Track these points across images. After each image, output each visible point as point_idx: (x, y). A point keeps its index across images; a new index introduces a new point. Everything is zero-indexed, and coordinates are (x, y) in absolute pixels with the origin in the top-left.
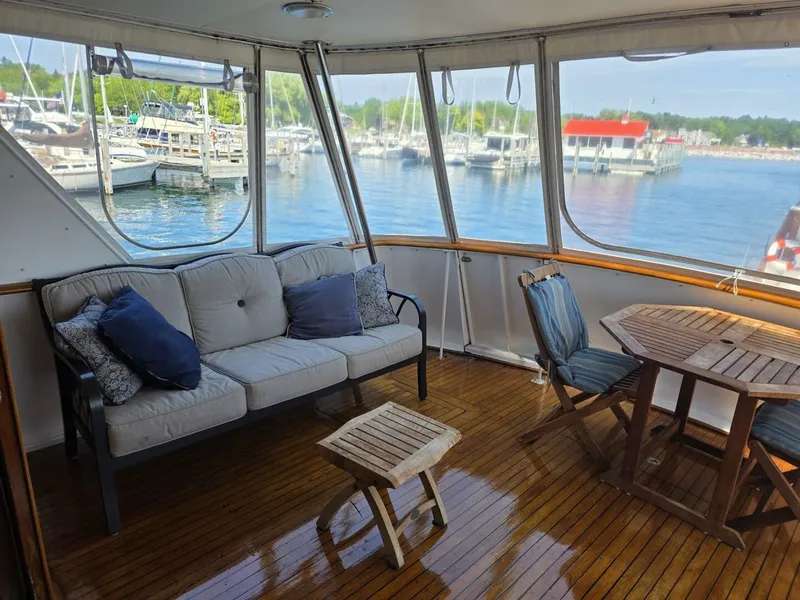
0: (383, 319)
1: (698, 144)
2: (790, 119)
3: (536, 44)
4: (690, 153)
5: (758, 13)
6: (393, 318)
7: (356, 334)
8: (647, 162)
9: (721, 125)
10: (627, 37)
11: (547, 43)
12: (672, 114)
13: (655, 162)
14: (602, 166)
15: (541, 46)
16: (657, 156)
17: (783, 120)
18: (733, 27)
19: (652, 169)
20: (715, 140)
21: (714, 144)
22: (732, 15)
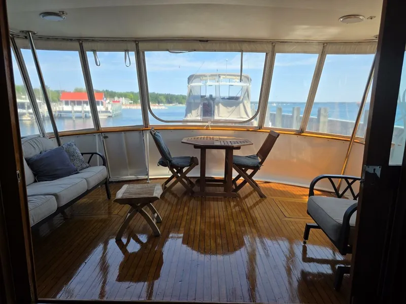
0: (85, 166)
1: (124, 103)
2: (156, 93)
3: (135, 44)
4: (123, 107)
5: (207, 41)
6: (88, 165)
7: (77, 173)
8: (107, 111)
9: (131, 95)
10: (170, 45)
11: (139, 44)
12: (110, 90)
13: (111, 111)
14: (86, 115)
15: (137, 45)
16: (111, 109)
17: (154, 93)
18: (201, 45)
19: (110, 115)
20: (130, 102)
21: (131, 103)
22: (200, 41)
